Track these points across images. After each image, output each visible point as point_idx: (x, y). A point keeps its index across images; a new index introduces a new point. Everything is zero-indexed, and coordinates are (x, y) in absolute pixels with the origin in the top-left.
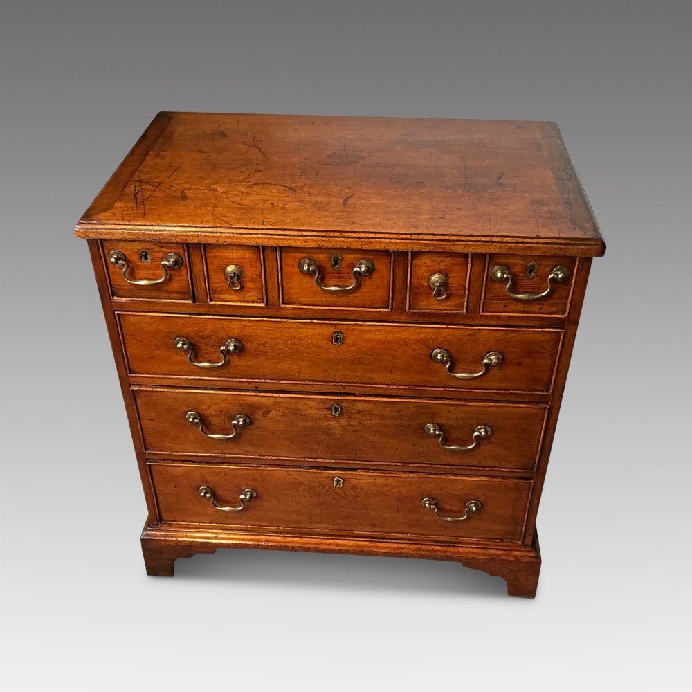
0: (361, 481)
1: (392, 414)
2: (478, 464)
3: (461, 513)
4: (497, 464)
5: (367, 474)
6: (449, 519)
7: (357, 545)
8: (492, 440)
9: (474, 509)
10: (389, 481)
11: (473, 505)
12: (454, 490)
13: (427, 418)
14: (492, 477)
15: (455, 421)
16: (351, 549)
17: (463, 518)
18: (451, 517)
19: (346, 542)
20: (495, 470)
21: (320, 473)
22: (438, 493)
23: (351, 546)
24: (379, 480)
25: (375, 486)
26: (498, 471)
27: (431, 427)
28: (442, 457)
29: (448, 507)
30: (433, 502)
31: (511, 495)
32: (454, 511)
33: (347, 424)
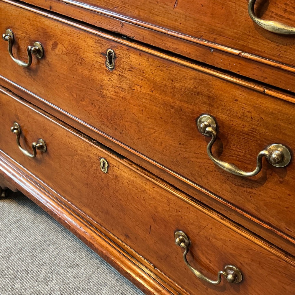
0: (123, 173)
1: (164, 83)
2: (254, 211)
3: (213, 274)
4: (283, 225)
5: (129, 166)
6: (197, 273)
7: (107, 249)
8: (287, 178)
9: (230, 277)
10: (148, 187)
11: (232, 272)
12: (214, 238)
13: (204, 103)
14: (271, 244)
15: (239, 122)
16: (100, 248)
17: (213, 282)
18: (201, 272)
19: (100, 240)
20: (276, 235)
21: (91, 145)
22: (195, 231)
23: (102, 246)
24: (139, 181)
25: (134, 187)
26: (281, 237)
27: (206, 119)
28: (210, 178)
29: (203, 259)
30: (187, 241)
31: (288, 287)
32: (208, 269)
33: (118, 85)
